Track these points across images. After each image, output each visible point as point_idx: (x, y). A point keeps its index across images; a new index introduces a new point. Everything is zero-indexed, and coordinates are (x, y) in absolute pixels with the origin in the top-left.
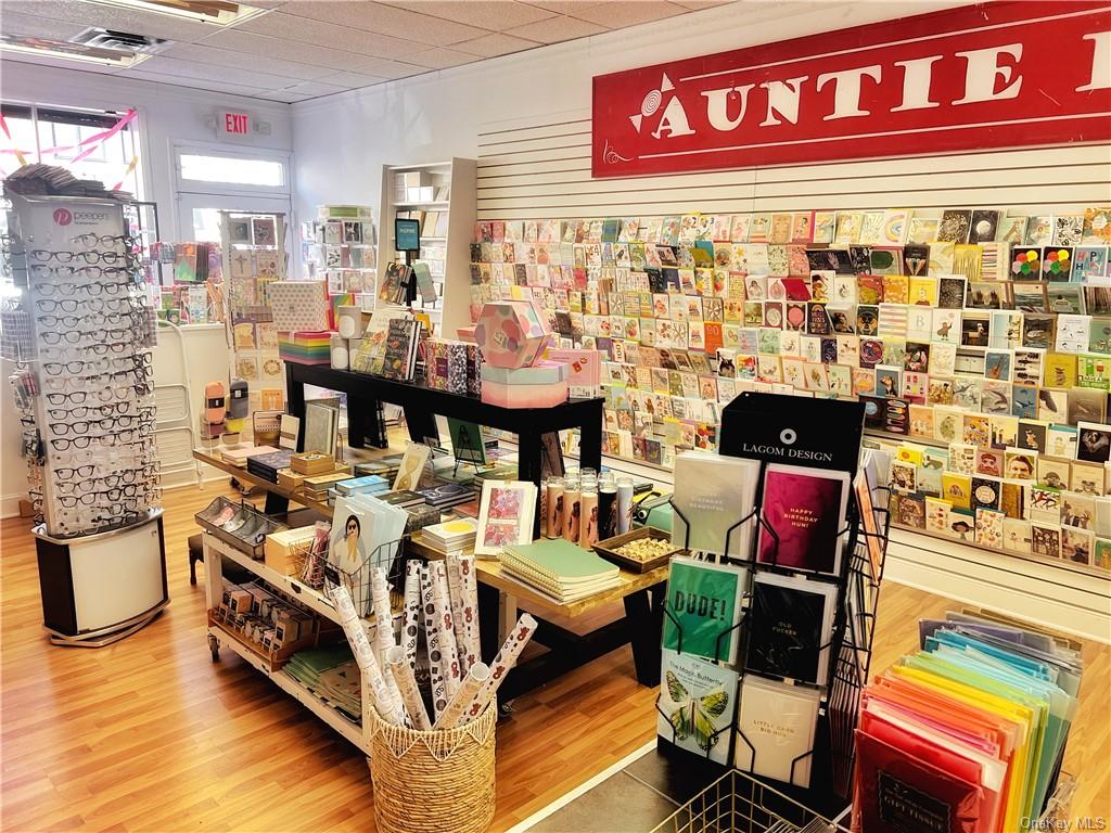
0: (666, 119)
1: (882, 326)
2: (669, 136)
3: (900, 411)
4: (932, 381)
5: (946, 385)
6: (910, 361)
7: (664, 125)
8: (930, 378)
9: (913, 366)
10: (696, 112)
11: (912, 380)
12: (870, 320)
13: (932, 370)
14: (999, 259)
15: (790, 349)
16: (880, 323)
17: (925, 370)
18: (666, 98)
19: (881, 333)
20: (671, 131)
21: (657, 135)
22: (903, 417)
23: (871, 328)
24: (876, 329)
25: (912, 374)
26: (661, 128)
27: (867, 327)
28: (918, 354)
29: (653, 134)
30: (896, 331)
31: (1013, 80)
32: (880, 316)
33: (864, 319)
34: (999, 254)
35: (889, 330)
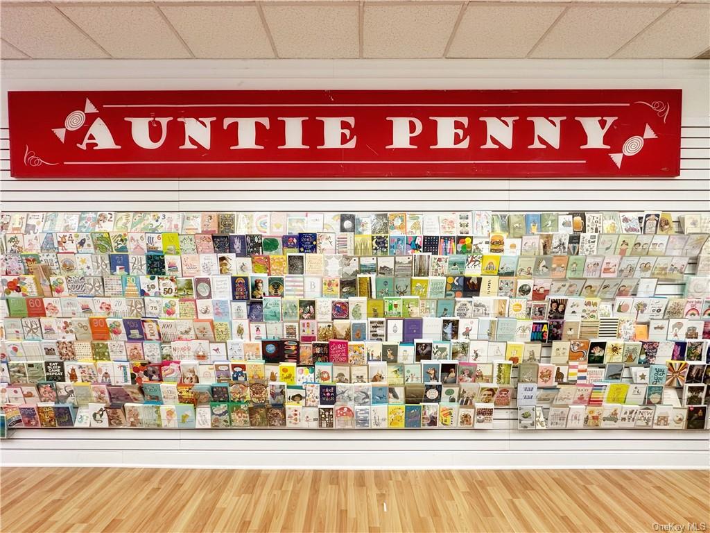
0: (91, 135)
1: (287, 290)
2: (95, 148)
3: (293, 348)
4: (320, 325)
5: (329, 326)
6: (303, 313)
7: (89, 139)
8: (318, 322)
9: (305, 316)
10: (121, 132)
11: (306, 325)
12: (278, 286)
13: (318, 317)
14: (348, 243)
15: (206, 312)
16: (285, 288)
17: (313, 317)
18: (90, 119)
19: (286, 295)
20: (96, 145)
21: (83, 147)
22: (296, 352)
23: (279, 293)
24: (283, 292)
25: (306, 321)
26: (86, 141)
27: (276, 292)
28: (308, 307)
29: (78, 145)
30: (297, 293)
31: (351, 138)
32: (285, 283)
33: (274, 286)
34: (348, 240)
35: (293, 293)
